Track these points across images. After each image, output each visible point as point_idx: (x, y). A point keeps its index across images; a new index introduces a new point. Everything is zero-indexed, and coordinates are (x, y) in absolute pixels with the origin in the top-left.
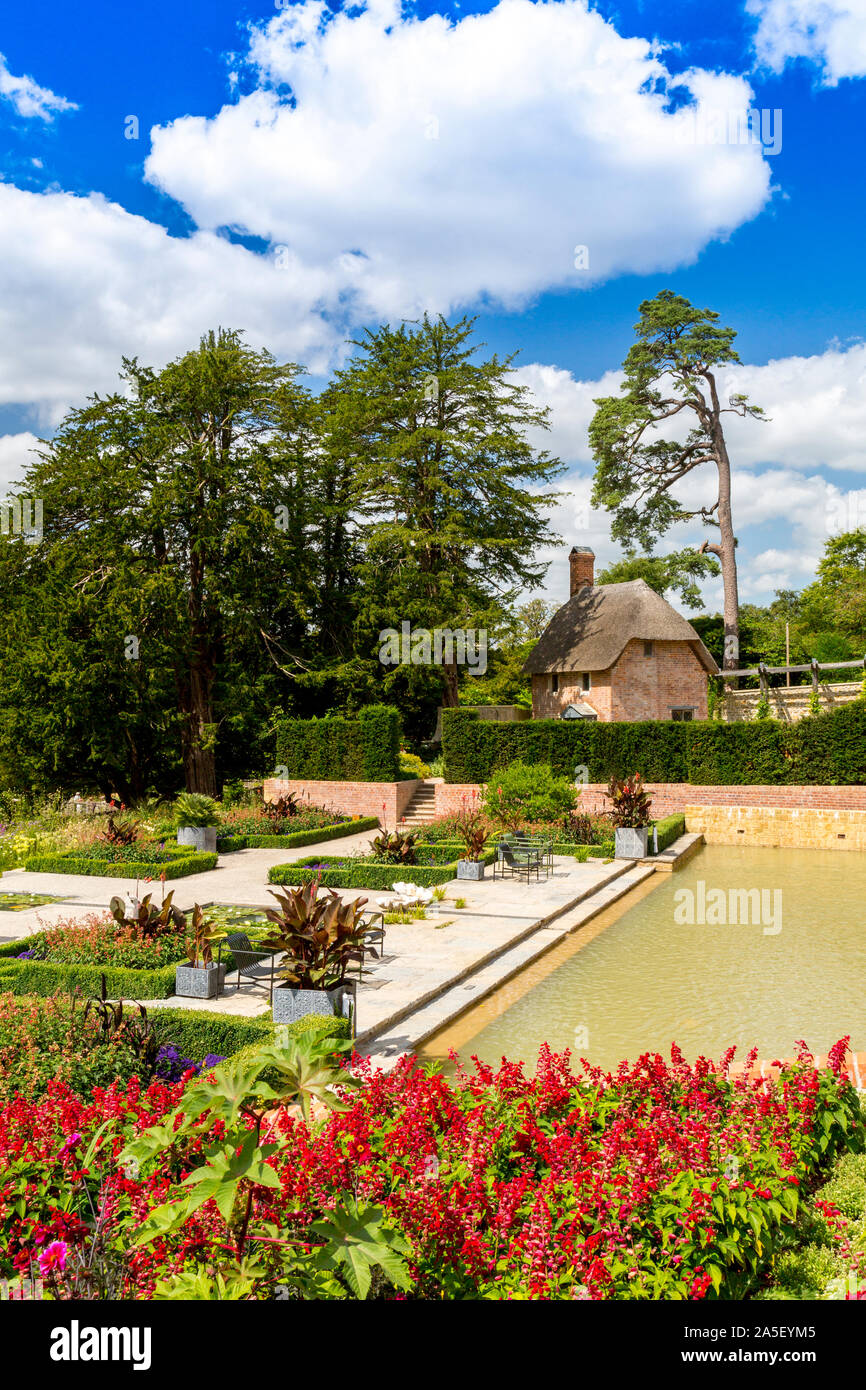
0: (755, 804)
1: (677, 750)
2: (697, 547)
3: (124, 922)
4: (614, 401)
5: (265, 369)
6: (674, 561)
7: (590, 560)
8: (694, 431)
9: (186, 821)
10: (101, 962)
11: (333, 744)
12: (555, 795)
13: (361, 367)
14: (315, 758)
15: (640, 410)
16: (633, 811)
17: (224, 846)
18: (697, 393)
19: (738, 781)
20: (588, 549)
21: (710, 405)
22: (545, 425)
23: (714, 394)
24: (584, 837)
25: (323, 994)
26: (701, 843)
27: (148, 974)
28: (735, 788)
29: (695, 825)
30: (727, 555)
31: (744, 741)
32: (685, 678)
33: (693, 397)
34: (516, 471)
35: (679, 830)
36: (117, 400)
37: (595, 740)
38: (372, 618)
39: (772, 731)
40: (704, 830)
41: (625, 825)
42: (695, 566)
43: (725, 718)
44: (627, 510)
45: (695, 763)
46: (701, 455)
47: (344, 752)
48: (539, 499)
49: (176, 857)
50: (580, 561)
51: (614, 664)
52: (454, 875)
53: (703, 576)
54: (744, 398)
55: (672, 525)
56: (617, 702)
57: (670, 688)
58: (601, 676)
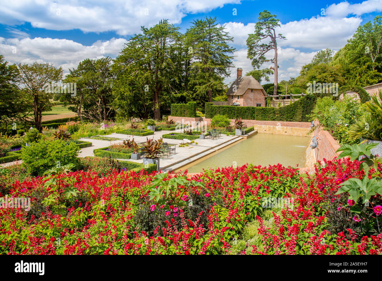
0: (269, 125)
1: (254, 113)
2: (269, 68)
3: (125, 144)
4: (252, 35)
5: (172, 28)
6: (264, 71)
7: (241, 71)
8: (270, 42)
9: (149, 124)
10: (119, 152)
11: (183, 109)
12: (226, 122)
13: (193, 28)
14: (179, 112)
15: (257, 37)
16: (239, 125)
17: (157, 130)
18: (271, 33)
19: (265, 120)
20: (241, 68)
21: (274, 36)
22: (233, 41)
23: (275, 34)
24: (230, 130)
25: (152, 160)
26: (257, 132)
27: (126, 154)
28: (265, 121)
29: (256, 129)
30: (276, 70)
31: (267, 112)
32: (260, 97)
33: (270, 34)
34: (225, 51)
35: (252, 129)
36: (140, 35)
37: (237, 110)
38: (192, 83)
39: (273, 109)
40: (258, 130)
41: (238, 128)
42: (268, 72)
43: (272, 106)
44: (255, 59)
45: (257, 116)
46: (272, 47)
47: (185, 111)
48: (230, 57)
49: (145, 131)
50: (239, 71)
51: (244, 94)
52: (199, 138)
53: (270, 74)
54: (281, 35)
55: (264, 62)
56: (244, 102)
57: (256, 99)
58: (242, 96)
